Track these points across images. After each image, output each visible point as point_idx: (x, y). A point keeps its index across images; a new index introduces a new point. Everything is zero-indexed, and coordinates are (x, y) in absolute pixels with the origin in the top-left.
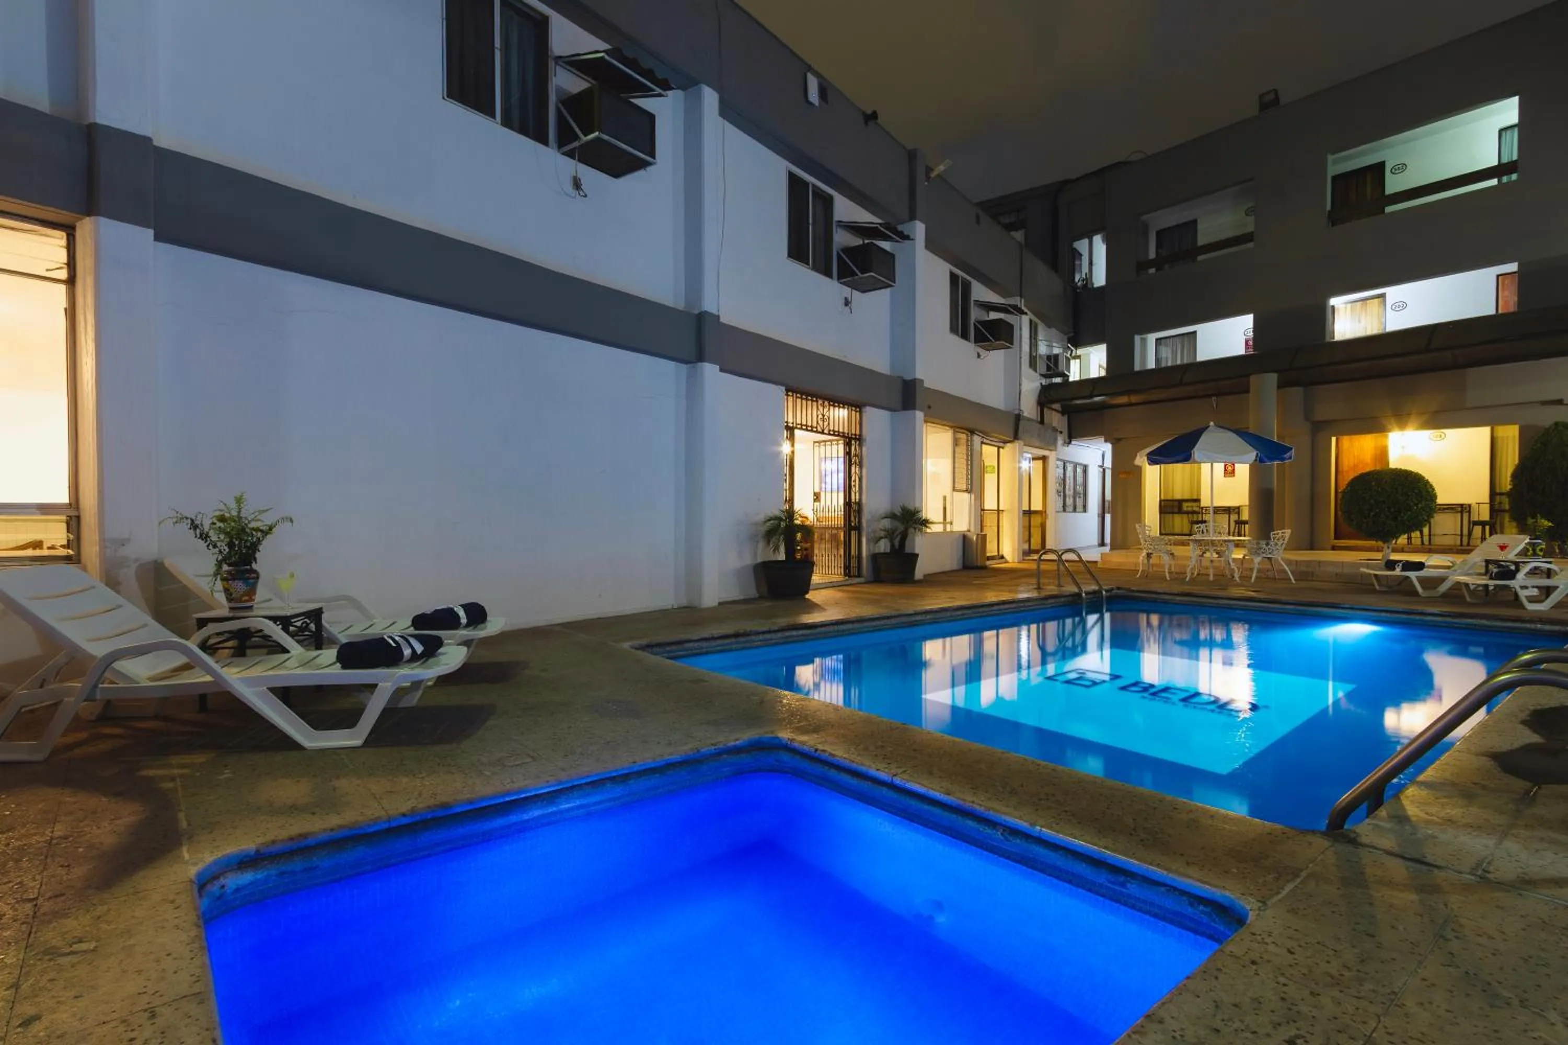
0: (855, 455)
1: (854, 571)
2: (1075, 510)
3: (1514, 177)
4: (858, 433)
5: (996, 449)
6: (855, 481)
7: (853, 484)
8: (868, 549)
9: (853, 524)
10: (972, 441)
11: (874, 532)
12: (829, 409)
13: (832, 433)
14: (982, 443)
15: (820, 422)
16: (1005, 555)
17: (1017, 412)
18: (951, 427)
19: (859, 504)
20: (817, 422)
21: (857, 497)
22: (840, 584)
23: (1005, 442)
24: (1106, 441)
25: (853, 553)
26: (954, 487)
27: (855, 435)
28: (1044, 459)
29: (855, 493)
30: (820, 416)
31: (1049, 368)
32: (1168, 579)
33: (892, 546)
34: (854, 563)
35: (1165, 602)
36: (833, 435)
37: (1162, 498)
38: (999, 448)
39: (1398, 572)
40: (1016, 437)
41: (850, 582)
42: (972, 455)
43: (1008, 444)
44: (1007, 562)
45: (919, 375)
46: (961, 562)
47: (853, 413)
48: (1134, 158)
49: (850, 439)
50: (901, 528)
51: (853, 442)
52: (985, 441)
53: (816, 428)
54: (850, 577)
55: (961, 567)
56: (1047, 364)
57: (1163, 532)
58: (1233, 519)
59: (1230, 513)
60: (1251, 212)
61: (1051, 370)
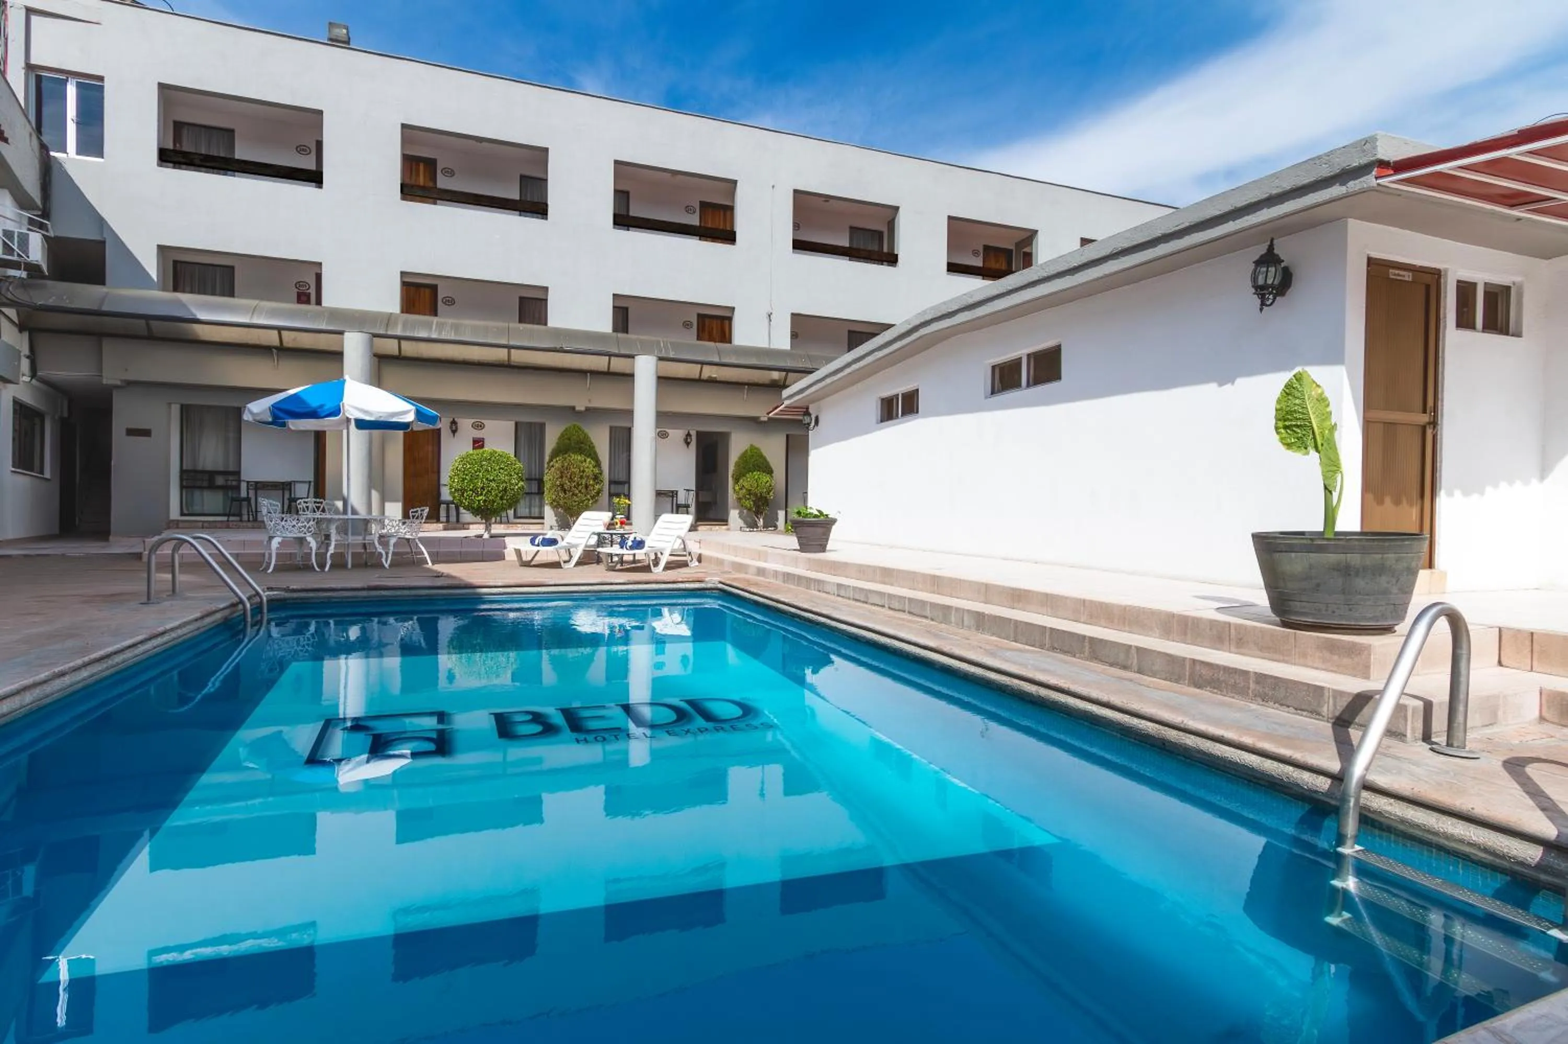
37: (184, 468)
56: (5, 243)
57: (185, 512)
58: (287, 496)
59: (283, 490)
60: (303, 150)
61: (13, 255)
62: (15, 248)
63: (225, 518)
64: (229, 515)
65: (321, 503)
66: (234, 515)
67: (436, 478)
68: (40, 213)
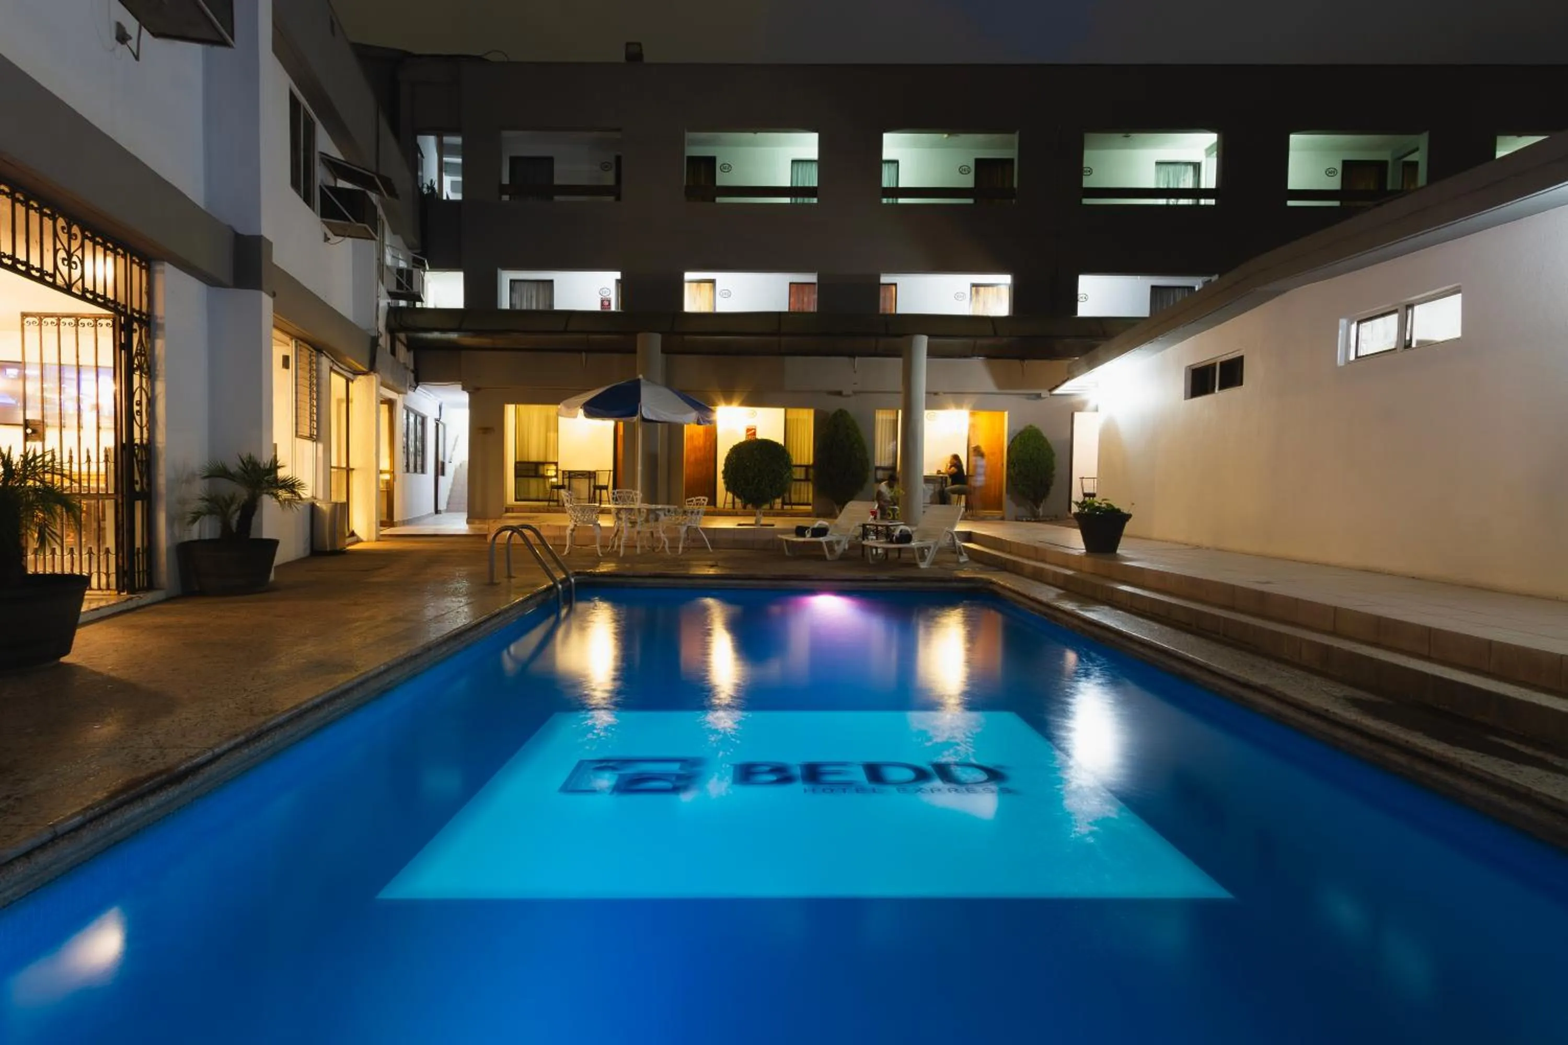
0: (139, 354)
1: (140, 579)
2: (415, 471)
3: (815, 200)
4: (144, 309)
5: (343, 381)
6: (140, 404)
7: (136, 408)
8: (171, 535)
9: (138, 488)
10: (318, 363)
11: (183, 502)
12: (82, 246)
13: (89, 296)
14: (331, 369)
15: (64, 269)
16: (356, 532)
17: (374, 334)
18: (293, 336)
19: (149, 448)
20: (56, 267)
21: (145, 435)
22: (116, 609)
23: (357, 373)
24: (463, 389)
25: (138, 543)
26: (297, 431)
27: (140, 312)
28: (391, 403)
29: (141, 428)
30: (62, 254)
31: (399, 285)
32: (601, 555)
33: (226, 526)
34: (140, 564)
35: (635, 587)
36: (93, 302)
37: (518, 460)
38: (348, 381)
39: (808, 538)
40: (372, 368)
41: (131, 605)
42: (318, 385)
43: (360, 377)
44: (359, 541)
45: (267, 231)
46: (308, 545)
47: (136, 268)
48: (491, 57)
49: (130, 319)
50: (243, 493)
51: (135, 326)
52: (335, 368)
53: (53, 276)
54: (132, 590)
55: (308, 552)
56: (398, 280)
57: (518, 498)
58: (592, 484)
59: (590, 478)
60: (606, 167)
61: (402, 289)
62: (404, 282)
63: (546, 503)
64: (549, 500)
65: (631, 493)
66: (553, 501)
67: (713, 466)
68: (418, 251)
